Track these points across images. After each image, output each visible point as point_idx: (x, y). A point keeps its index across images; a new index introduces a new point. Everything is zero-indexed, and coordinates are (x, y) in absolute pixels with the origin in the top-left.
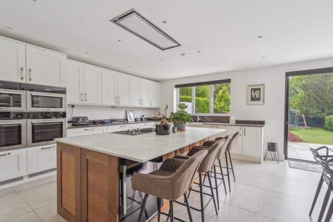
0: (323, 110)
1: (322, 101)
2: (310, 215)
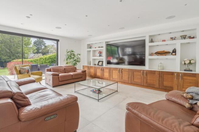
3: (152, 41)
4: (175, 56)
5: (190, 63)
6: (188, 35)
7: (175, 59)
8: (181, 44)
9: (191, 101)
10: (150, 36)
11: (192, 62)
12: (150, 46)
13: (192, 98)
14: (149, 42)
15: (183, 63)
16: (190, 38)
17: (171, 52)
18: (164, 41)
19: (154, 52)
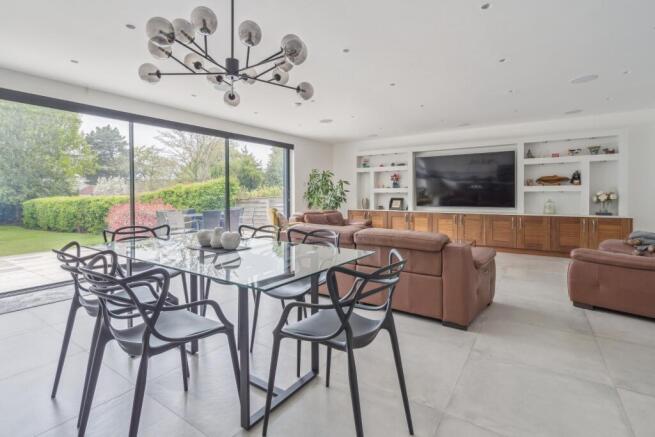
0: (18, 189)
1: (15, 170)
2: (53, 396)
3: (529, 155)
4: (578, 187)
5: (608, 199)
6: (604, 146)
7: (579, 193)
8: (592, 163)
9: (639, 248)
10: (526, 145)
11: (612, 197)
12: (527, 167)
13: (641, 244)
14: (525, 158)
15: (595, 199)
16: (607, 151)
17: (571, 178)
18: (556, 155)
19: (535, 179)
